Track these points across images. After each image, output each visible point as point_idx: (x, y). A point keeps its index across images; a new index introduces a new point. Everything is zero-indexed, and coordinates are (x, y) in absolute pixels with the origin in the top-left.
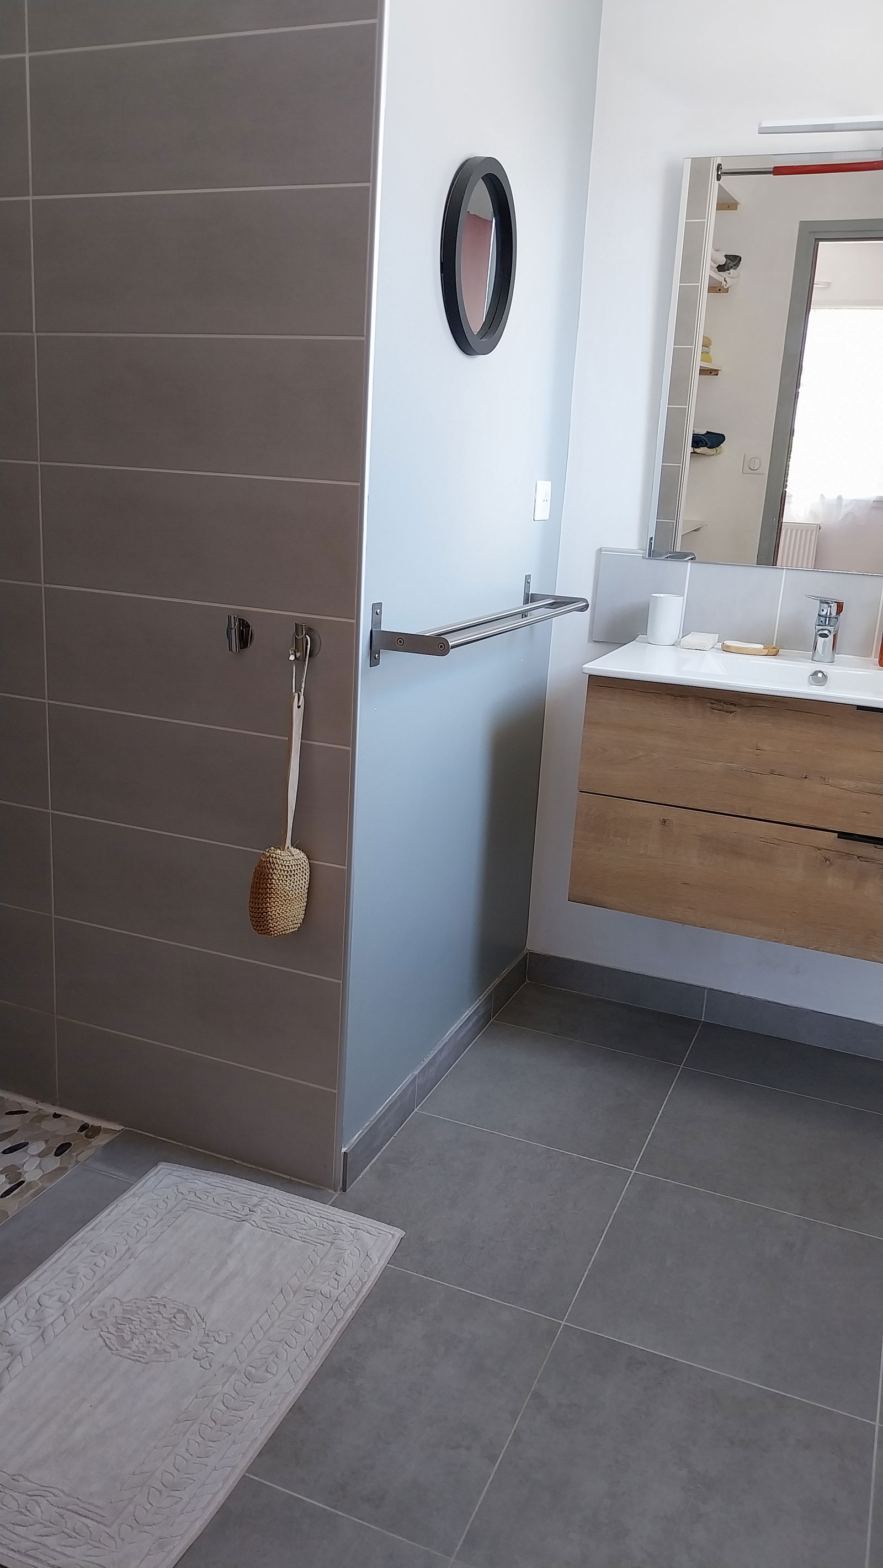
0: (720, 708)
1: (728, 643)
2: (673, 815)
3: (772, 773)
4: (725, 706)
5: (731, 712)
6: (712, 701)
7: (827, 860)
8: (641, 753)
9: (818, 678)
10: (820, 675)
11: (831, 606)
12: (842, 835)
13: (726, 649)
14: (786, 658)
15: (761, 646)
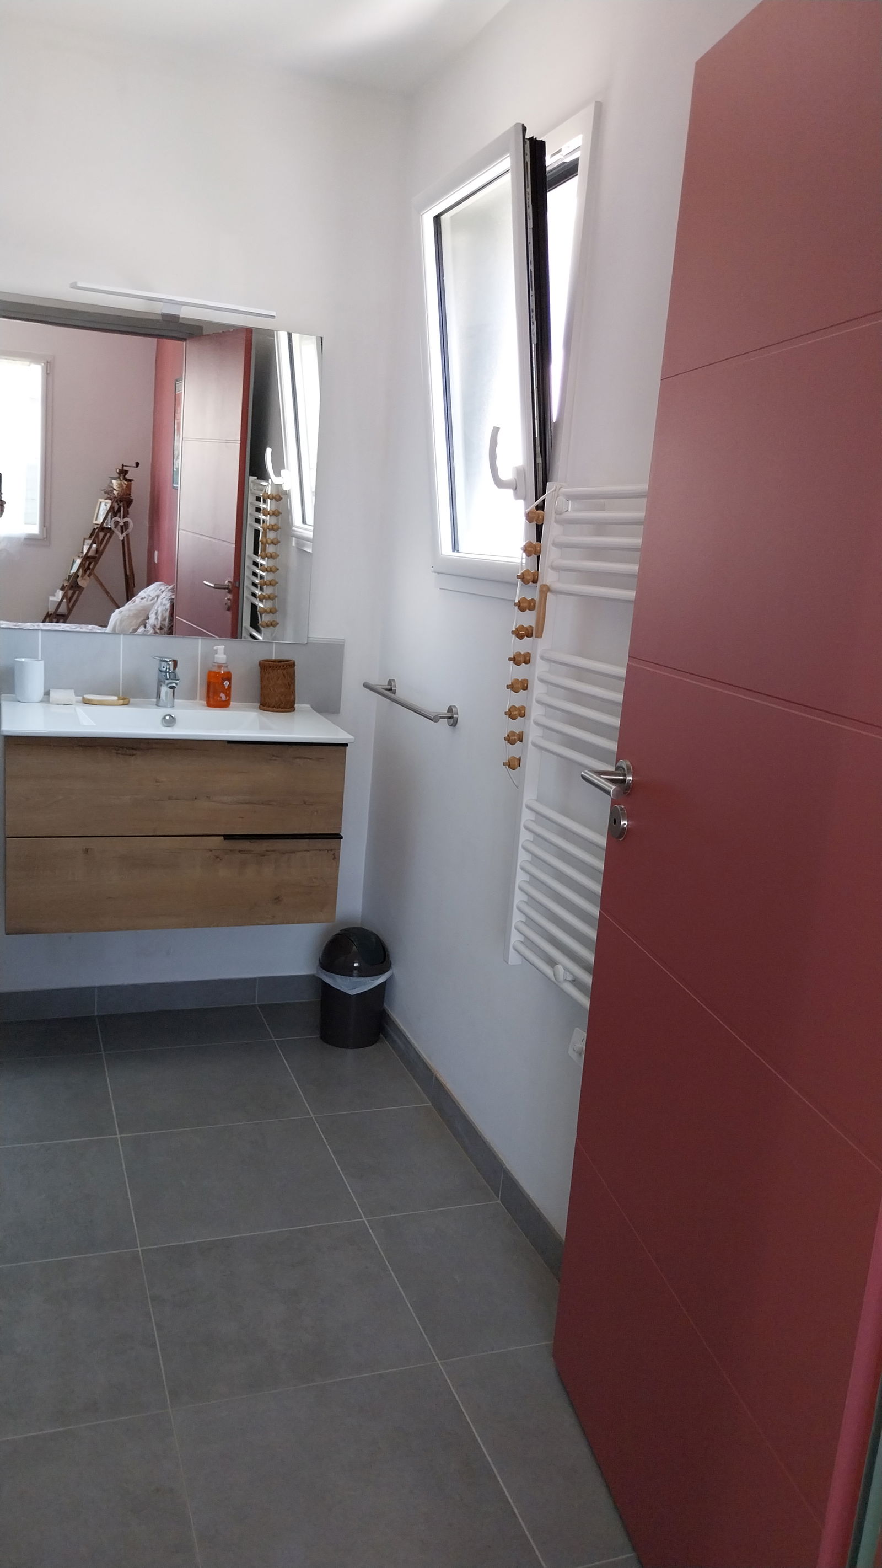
0: (124, 753)
1: (88, 697)
2: (94, 844)
3: (170, 798)
4: (127, 750)
5: (133, 755)
6: (117, 748)
7: (217, 857)
8: (60, 797)
9: (170, 721)
10: (167, 718)
11: (169, 664)
12: (227, 837)
13: (86, 702)
14: (135, 705)
15: (115, 698)
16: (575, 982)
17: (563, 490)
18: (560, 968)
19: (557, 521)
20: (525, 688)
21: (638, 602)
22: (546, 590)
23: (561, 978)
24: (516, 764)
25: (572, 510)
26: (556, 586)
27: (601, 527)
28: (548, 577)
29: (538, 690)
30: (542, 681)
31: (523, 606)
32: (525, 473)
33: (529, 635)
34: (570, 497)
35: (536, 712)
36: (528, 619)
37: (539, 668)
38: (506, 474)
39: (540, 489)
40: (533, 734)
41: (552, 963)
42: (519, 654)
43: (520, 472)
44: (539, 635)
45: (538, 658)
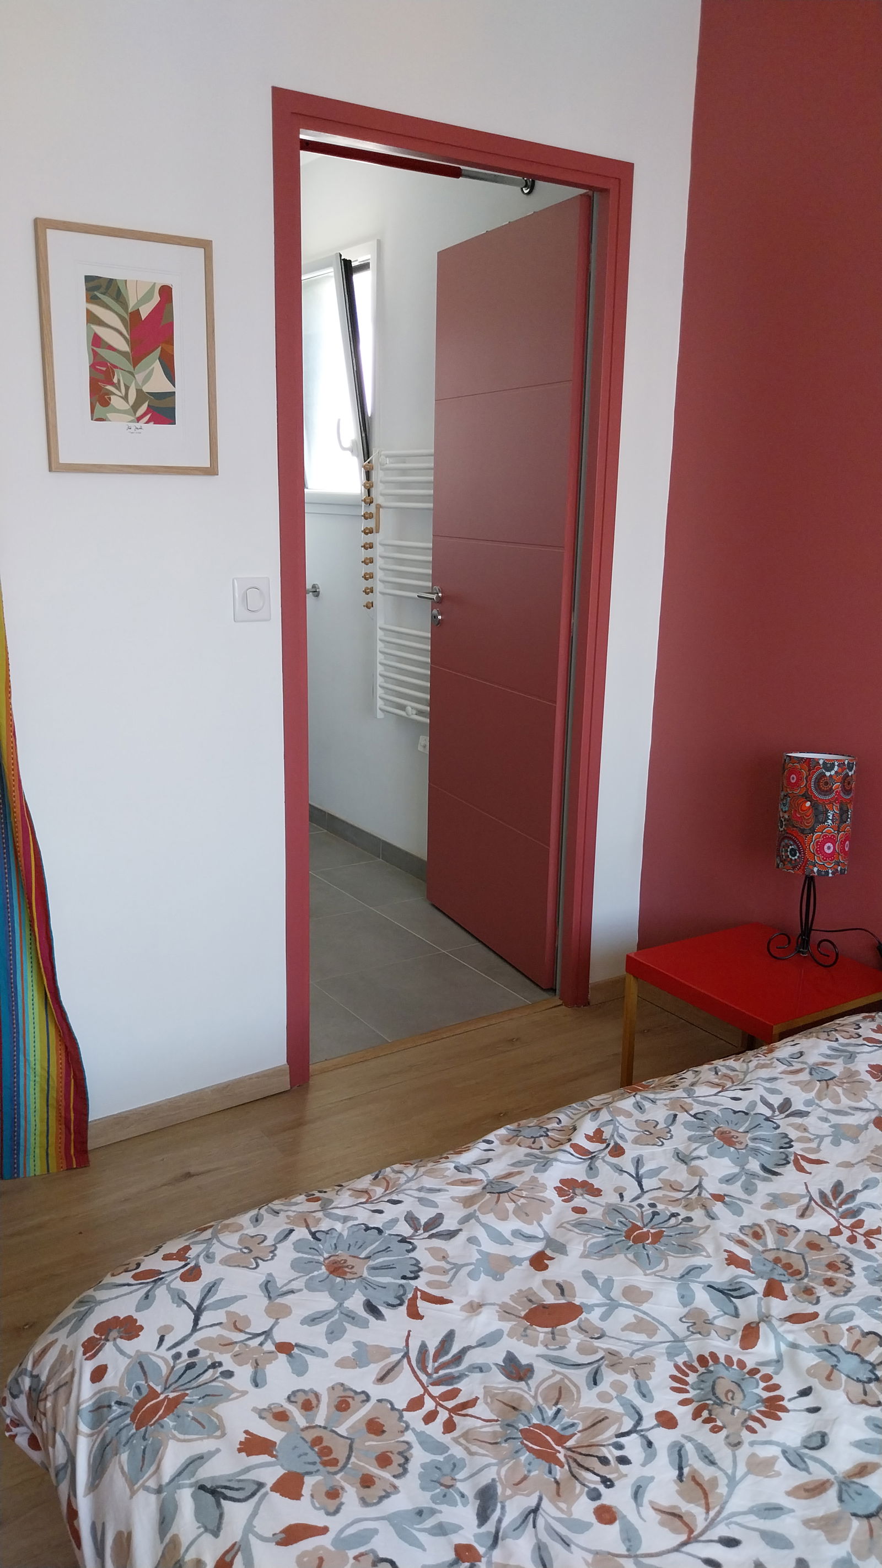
16: (420, 713)
17: (383, 453)
18: (409, 709)
19: (381, 469)
20: (372, 562)
21: (434, 509)
22: (379, 507)
23: (410, 713)
24: (371, 605)
25: (389, 463)
26: (383, 504)
27: (404, 472)
28: (379, 500)
29: (379, 562)
30: (381, 557)
31: (367, 516)
32: (357, 445)
33: (371, 532)
34: (387, 456)
35: (379, 575)
36: (371, 524)
37: (379, 550)
38: (347, 443)
39: (367, 454)
40: (379, 587)
41: (403, 708)
42: (366, 543)
43: (354, 443)
44: (378, 532)
45: (378, 544)
